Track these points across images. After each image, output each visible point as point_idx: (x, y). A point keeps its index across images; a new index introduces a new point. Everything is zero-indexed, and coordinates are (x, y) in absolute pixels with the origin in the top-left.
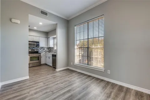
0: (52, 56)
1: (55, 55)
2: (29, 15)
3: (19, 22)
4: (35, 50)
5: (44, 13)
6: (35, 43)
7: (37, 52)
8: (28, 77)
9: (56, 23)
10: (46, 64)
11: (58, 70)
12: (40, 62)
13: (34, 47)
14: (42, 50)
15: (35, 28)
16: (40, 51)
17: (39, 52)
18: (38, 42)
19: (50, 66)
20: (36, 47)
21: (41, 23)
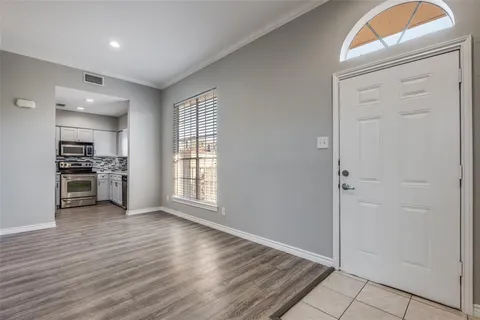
0: (120, 179)
1: (126, 177)
2: (57, 87)
3: (32, 105)
4: (84, 165)
5: (94, 79)
6: (83, 147)
7: (88, 171)
8: (53, 225)
10: (111, 202)
11: (130, 213)
12: (95, 196)
13: (79, 157)
14: (103, 163)
15: (80, 109)
16: (97, 166)
17: (93, 170)
18: (91, 144)
19: (118, 206)
20: (85, 156)
21: (90, 100)
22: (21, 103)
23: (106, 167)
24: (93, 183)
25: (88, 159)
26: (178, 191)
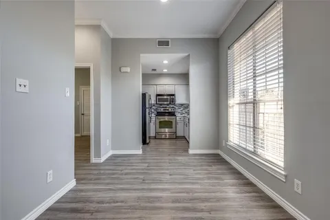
2: (141, 55)
3: (128, 69)
4: (170, 110)
5: (163, 43)
6: (169, 97)
9: (187, 54)
10: (185, 138)
12: (176, 132)
13: (167, 105)
14: (182, 109)
15: (165, 71)
16: (178, 111)
18: (173, 95)
20: (171, 104)
21: (165, 62)
22: (123, 69)
23: (184, 111)
24: (174, 124)
25: (173, 106)
26: (235, 137)
